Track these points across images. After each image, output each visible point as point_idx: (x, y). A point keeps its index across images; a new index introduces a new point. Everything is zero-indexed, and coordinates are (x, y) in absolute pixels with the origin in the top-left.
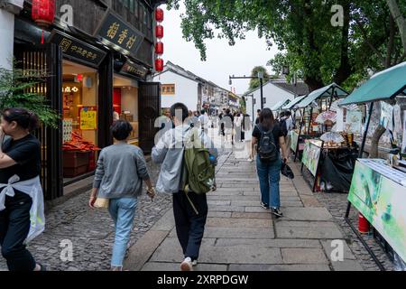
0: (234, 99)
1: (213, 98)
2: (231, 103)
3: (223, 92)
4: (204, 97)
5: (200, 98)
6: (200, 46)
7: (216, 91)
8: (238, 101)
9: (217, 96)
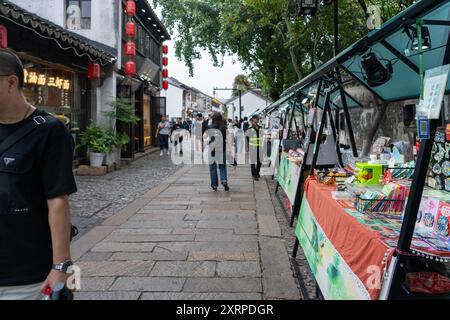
0: (217, 105)
1: (196, 104)
2: (214, 109)
3: (206, 98)
4: (188, 103)
5: (184, 104)
6: (189, 64)
7: (199, 97)
8: (221, 106)
9: (200, 101)
